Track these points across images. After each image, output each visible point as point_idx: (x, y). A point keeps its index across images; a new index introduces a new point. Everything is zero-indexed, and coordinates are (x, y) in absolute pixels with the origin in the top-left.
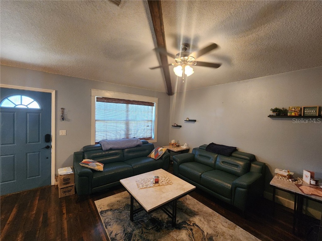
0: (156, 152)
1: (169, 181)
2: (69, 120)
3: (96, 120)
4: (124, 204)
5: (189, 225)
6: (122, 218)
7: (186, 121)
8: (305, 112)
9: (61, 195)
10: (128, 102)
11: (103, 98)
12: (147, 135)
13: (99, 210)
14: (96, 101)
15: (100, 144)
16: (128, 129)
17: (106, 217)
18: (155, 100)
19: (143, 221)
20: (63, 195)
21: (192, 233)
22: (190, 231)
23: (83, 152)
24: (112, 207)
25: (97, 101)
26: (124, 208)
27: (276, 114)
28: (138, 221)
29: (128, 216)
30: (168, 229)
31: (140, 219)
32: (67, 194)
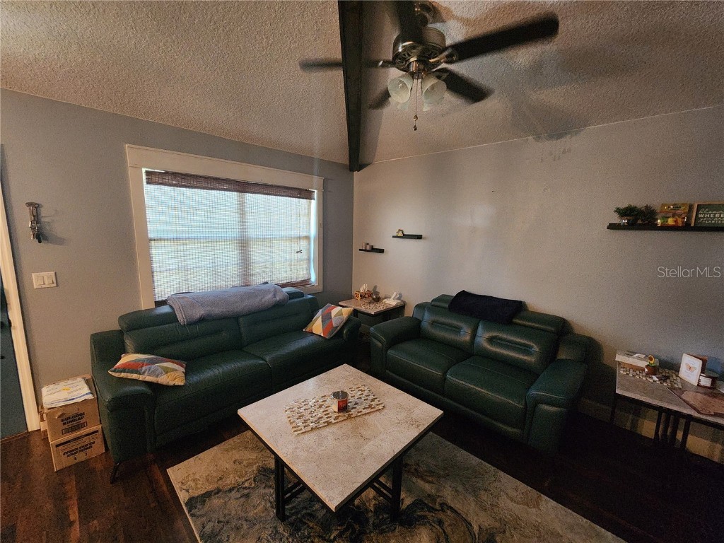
0: (327, 318)
1: (373, 400)
2: (60, 241)
3: (151, 240)
4: (255, 467)
5: (433, 508)
6: (251, 514)
7: (397, 237)
8: (700, 216)
9: (59, 461)
10: (243, 187)
11: (167, 173)
12: (299, 274)
13: (183, 497)
14: (145, 181)
15: (171, 307)
16: (245, 262)
17: (204, 519)
18: (315, 184)
19: (311, 516)
20: (68, 461)
21: (444, 532)
22: (439, 528)
23: (121, 332)
24: (220, 482)
25: (148, 183)
26: (255, 480)
27: (629, 220)
28: (299, 516)
29: (269, 505)
30: (382, 532)
31: (304, 511)
32: (81, 457)
